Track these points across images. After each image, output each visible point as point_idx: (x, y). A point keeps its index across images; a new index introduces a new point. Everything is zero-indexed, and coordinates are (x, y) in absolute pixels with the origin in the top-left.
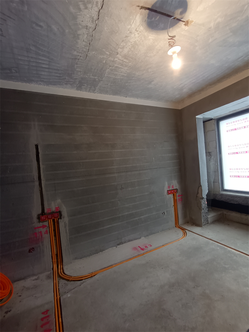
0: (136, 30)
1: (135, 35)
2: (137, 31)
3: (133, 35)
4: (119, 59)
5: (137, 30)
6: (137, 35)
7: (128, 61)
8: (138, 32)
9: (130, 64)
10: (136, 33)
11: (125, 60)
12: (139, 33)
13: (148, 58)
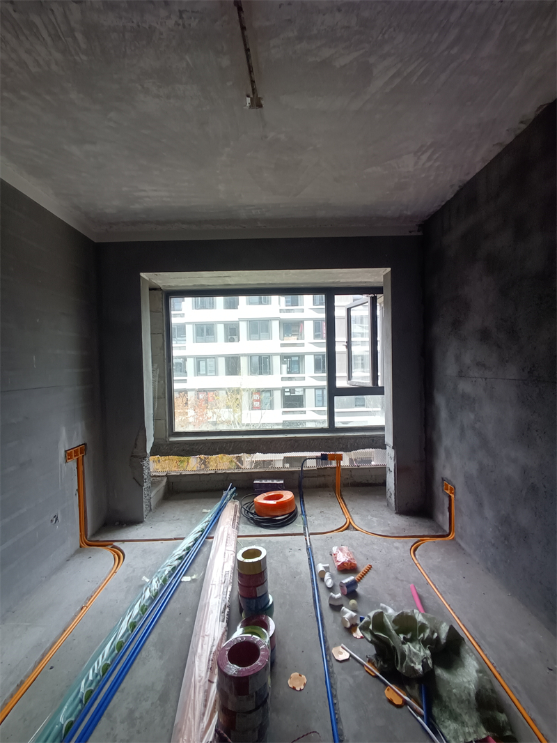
0: (181, 12)
1: (169, 17)
2: (181, 17)
3: (163, 13)
4: (65, 15)
5: (184, 16)
6: (171, 23)
7: (83, 46)
8: (180, 22)
9: (84, 58)
10: (174, 18)
11: (79, 36)
12: (179, 25)
13: (140, 87)
